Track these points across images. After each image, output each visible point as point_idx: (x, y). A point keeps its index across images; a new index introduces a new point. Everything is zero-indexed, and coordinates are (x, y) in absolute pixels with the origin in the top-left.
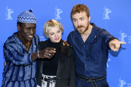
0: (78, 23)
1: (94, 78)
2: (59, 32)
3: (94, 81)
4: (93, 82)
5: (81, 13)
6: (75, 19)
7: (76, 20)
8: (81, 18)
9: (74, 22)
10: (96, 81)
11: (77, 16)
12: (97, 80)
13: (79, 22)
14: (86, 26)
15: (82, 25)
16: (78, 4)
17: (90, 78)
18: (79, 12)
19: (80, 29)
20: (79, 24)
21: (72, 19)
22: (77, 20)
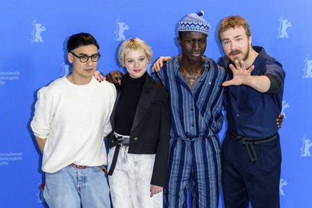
0: (231, 46)
1: (251, 139)
2: (142, 59)
3: (251, 143)
4: (249, 145)
5: (236, 29)
6: (226, 39)
7: (228, 40)
8: (237, 37)
9: (223, 45)
10: (254, 145)
11: (230, 33)
12: (255, 143)
13: (233, 44)
14: (244, 51)
15: (239, 49)
16: (230, 15)
17: (243, 137)
18: (233, 27)
19: (235, 56)
20: (234, 48)
21: (220, 40)
22: (231, 42)
